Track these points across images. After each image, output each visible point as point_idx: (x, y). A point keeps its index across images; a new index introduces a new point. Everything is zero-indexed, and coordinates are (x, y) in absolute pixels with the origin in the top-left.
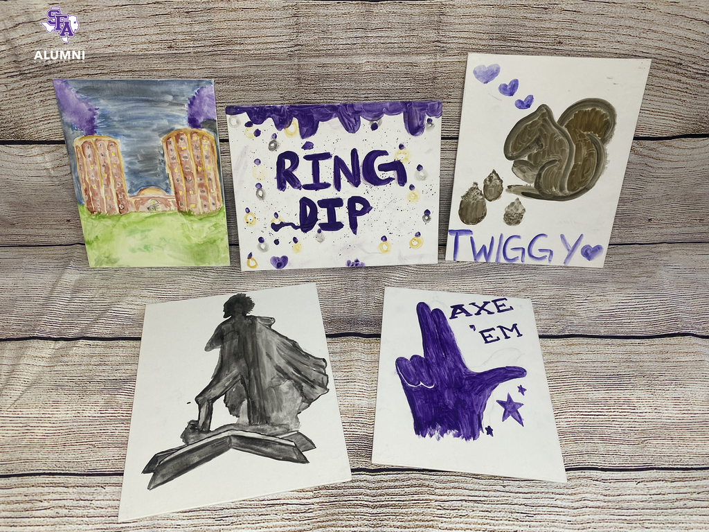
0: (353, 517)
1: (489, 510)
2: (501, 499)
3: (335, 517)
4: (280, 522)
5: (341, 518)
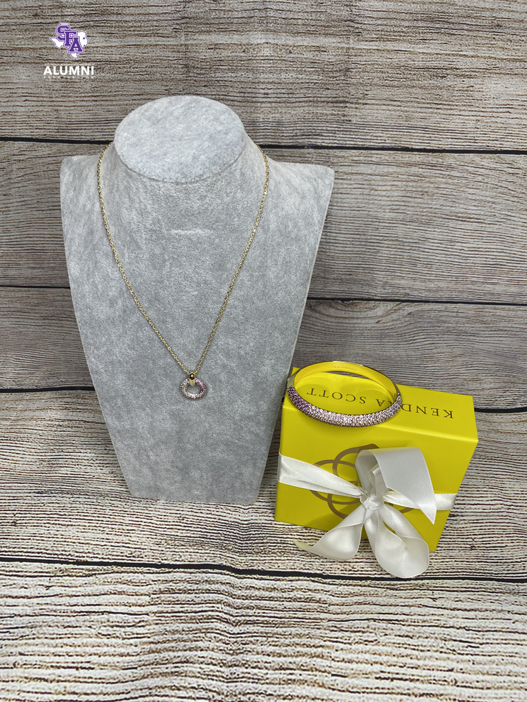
0: (203, 635)
1: (411, 634)
2: (428, 618)
3: (177, 636)
4: (93, 639)
5: (185, 637)
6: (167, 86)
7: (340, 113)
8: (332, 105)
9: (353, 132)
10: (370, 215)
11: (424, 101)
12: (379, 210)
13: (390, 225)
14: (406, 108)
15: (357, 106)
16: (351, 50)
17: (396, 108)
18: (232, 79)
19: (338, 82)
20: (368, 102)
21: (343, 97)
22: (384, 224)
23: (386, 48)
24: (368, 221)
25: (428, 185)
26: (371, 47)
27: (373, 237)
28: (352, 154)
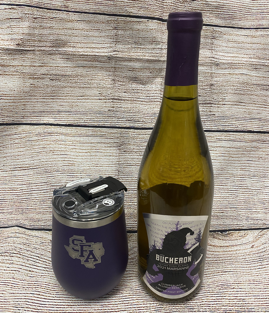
6: (100, 91)
7: (207, 110)
8: (203, 105)
9: (217, 121)
10: (228, 173)
11: (258, 103)
12: (234, 169)
13: (242, 179)
14: (248, 107)
15: (218, 106)
16: (213, 74)
17: (242, 107)
18: (142, 89)
19: (206, 92)
20: (226, 103)
21: (209, 100)
22: (238, 178)
23: (235, 72)
24: (227, 177)
25: (262, 153)
26: (225, 73)
27: (232, 187)
28: (216, 135)
